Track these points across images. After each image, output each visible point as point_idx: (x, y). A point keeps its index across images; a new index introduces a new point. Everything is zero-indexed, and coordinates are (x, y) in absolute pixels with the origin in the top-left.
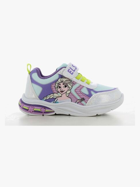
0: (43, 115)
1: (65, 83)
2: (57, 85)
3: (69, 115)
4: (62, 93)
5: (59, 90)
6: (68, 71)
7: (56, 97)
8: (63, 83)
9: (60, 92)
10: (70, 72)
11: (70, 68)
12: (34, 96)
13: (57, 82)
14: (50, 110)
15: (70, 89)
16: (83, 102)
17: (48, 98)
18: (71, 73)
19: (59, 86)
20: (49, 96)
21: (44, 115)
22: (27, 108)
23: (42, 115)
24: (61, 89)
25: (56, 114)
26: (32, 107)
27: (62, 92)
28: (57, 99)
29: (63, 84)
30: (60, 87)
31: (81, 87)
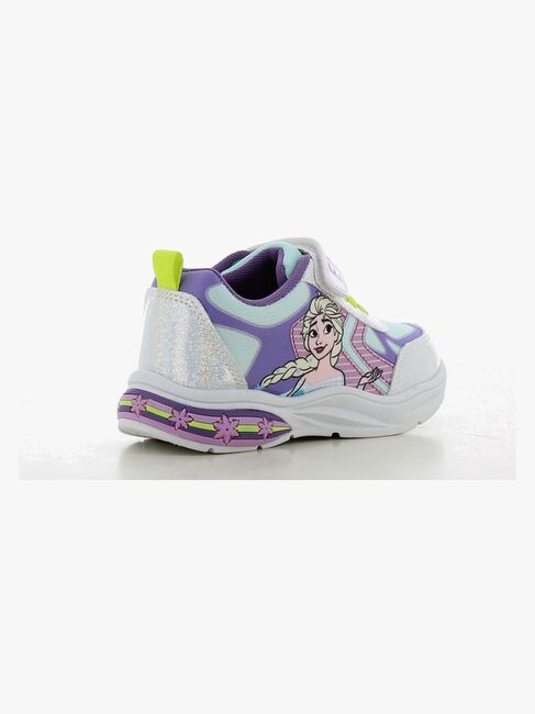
0: (259, 448)
1: (326, 317)
2: (309, 325)
3: (336, 436)
4: (319, 356)
5: (312, 344)
7: (302, 373)
8: (321, 317)
9: (315, 352)
12: (229, 377)
13: (309, 314)
14: (281, 423)
15: (340, 336)
16: (379, 383)
17: (276, 379)
19: (314, 328)
20: (282, 370)
21: (264, 446)
22: (211, 428)
23: (256, 448)
24: (317, 338)
25: (293, 440)
26: (231, 419)
27: (320, 350)
28: (303, 378)
29: (324, 321)
30: (315, 334)
31: (361, 327)
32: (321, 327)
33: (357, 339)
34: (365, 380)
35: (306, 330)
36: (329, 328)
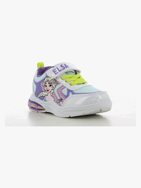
1: (50, 83)
2: (44, 84)
4: (48, 92)
5: (46, 89)
6: (53, 71)
7: (44, 96)
8: (48, 82)
9: (46, 91)
10: (54, 72)
11: (57, 68)
13: (44, 81)
14: (42, 107)
15: (54, 88)
16: (61, 103)
17: (40, 96)
18: (56, 72)
20: (40, 94)
23: (37, 112)
24: (46, 87)
27: (48, 91)
29: (49, 83)
30: (46, 86)
31: (63, 87)
32: (48, 85)
33: (60, 90)
34: (58, 101)
35: (44, 85)
36: (50, 86)
